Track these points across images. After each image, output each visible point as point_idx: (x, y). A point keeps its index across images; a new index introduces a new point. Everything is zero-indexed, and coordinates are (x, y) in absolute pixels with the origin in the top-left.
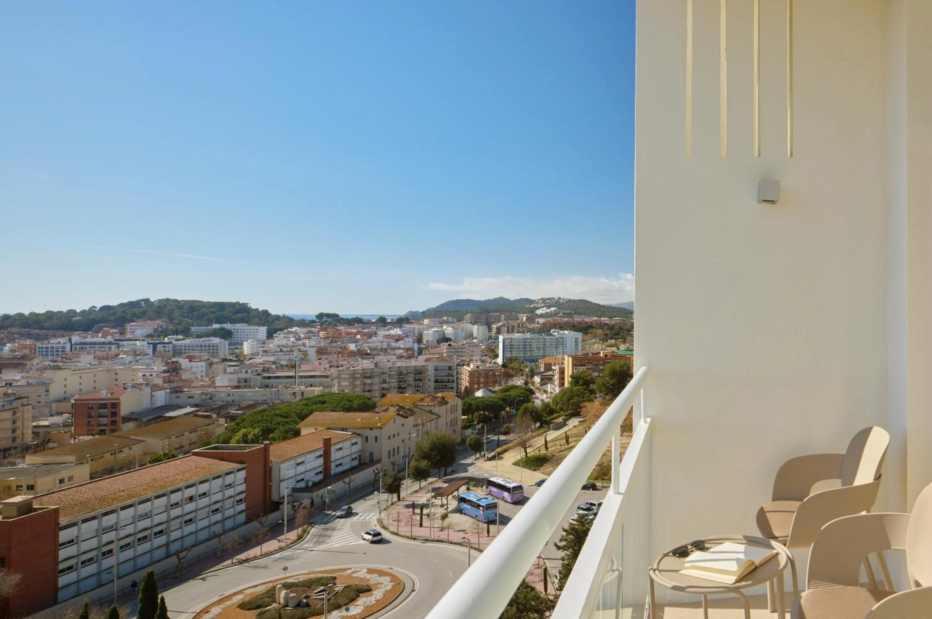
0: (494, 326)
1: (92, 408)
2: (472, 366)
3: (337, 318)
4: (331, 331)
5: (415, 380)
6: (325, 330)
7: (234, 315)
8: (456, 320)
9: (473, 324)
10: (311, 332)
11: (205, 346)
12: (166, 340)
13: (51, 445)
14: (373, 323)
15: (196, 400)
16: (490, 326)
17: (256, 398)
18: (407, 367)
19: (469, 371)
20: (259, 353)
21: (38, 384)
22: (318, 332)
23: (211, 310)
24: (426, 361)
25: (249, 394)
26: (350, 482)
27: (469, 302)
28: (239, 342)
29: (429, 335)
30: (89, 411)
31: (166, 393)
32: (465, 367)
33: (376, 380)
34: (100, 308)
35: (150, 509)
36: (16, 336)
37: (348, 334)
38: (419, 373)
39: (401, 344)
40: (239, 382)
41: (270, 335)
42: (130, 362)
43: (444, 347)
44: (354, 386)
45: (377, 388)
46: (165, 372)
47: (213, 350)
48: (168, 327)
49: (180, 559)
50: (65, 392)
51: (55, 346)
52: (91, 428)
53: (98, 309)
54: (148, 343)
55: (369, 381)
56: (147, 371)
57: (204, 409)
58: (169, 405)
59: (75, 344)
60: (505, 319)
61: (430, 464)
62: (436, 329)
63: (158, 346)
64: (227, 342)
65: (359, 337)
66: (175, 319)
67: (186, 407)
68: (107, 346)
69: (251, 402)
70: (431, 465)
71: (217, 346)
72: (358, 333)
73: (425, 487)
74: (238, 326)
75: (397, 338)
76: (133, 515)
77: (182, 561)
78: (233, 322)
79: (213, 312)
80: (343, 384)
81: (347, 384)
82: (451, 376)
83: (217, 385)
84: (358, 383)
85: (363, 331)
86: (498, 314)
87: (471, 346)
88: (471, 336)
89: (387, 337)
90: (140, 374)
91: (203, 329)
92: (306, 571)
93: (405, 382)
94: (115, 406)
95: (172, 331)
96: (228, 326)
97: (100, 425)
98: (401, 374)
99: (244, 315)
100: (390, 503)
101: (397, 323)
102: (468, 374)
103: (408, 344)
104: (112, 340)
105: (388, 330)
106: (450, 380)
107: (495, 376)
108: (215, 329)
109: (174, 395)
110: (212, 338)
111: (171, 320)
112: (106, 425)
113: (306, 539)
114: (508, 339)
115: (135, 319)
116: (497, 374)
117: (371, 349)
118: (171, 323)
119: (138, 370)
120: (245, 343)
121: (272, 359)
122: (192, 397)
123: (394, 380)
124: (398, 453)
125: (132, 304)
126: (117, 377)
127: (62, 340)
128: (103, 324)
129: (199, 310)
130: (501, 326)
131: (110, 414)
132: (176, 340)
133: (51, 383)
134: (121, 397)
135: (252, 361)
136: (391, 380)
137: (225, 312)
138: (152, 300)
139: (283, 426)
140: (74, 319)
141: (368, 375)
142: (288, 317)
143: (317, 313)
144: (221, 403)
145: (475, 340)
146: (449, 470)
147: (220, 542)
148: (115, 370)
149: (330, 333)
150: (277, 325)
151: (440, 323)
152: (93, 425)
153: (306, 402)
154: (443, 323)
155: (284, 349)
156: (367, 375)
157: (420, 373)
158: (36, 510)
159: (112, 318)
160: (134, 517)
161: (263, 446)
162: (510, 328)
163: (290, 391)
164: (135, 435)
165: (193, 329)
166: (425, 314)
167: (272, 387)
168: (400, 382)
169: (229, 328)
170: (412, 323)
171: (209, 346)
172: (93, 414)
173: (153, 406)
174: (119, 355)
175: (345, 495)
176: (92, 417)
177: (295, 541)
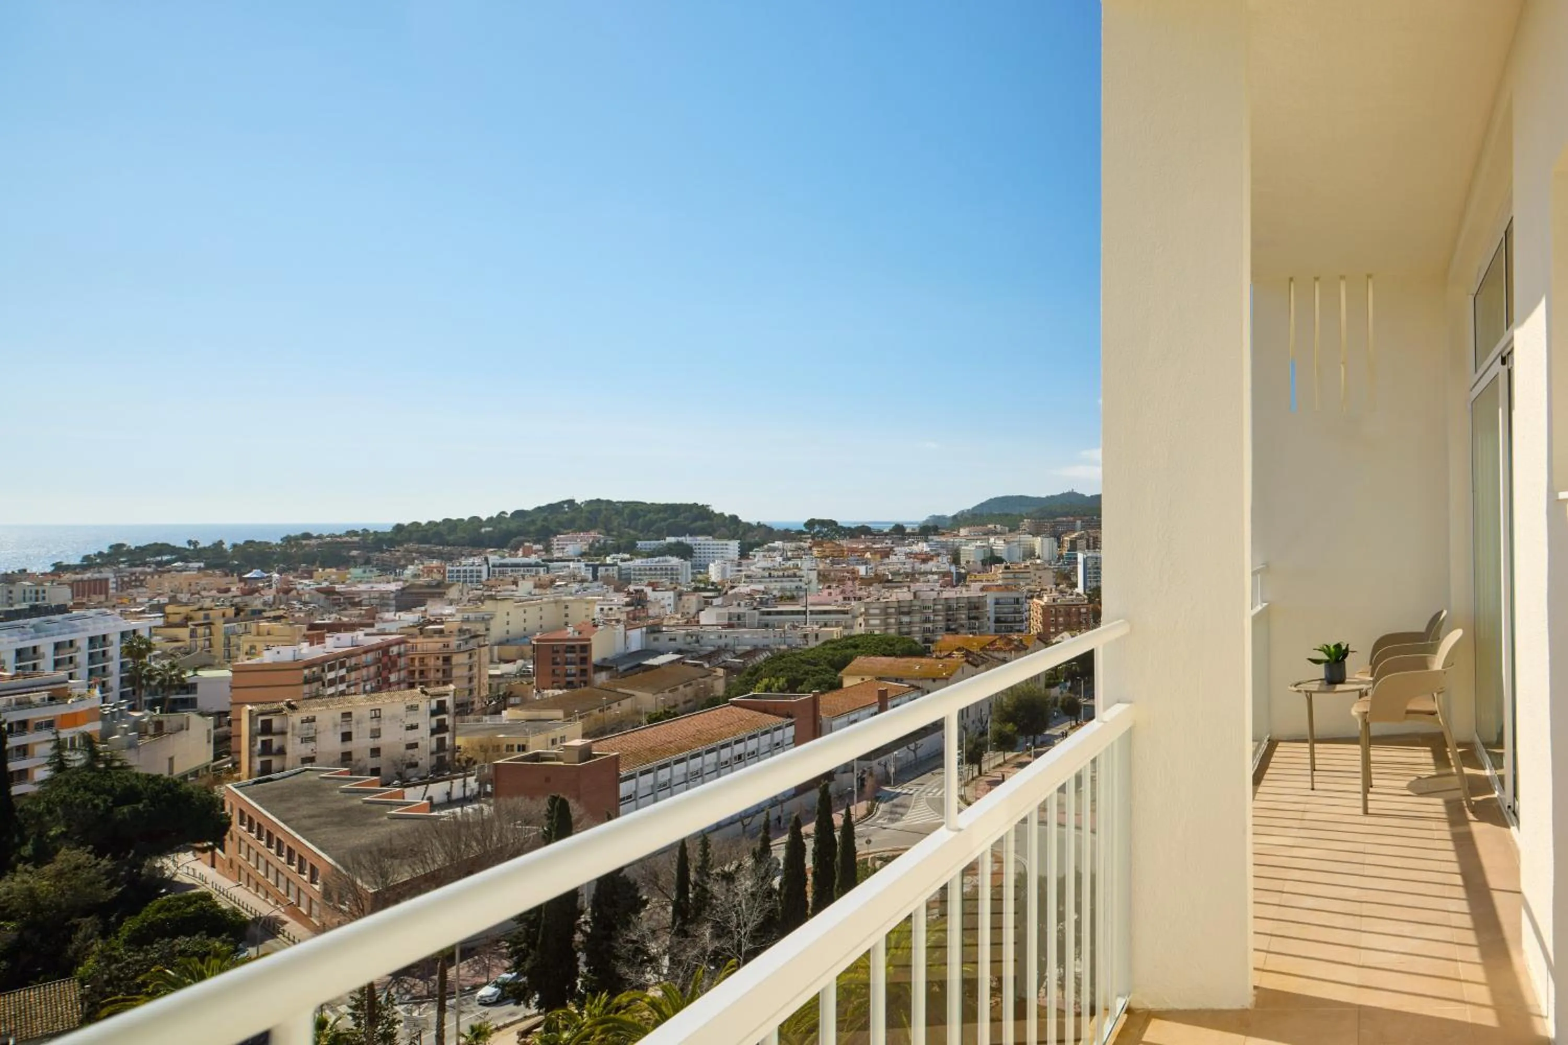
0: (1066, 538)
1: (557, 652)
2: (1045, 599)
3: (834, 527)
4: (828, 547)
5: (969, 618)
6: (819, 544)
7: (692, 523)
8: (1007, 529)
9: (1033, 536)
10: (800, 548)
11: (661, 569)
12: (609, 560)
13: (512, 700)
14: (886, 534)
15: (679, 644)
16: (1059, 539)
17: (755, 642)
18: (957, 598)
19: (1042, 607)
20: (741, 579)
21: (476, 620)
22: (810, 548)
23: (661, 515)
24: (982, 590)
25: (747, 636)
26: (916, 748)
27: (1022, 500)
28: (702, 563)
29: (971, 551)
30: (555, 655)
31: (642, 633)
32: (1035, 600)
33: (917, 618)
34: (512, 514)
35: (700, 766)
36: (414, 555)
37: (853, 551)
38: (975, 607)
39: (931, 566)
40: (730, 619)
41: (744, 554)
42: (577, 591)
43: (997, 571)
44: (887, 625)
45: (917, 629)
46: (628, 605)
47: (672, 573)
48: (606, 541)
49: (745, 826)
50: (508, 632)
51: (469, 568)
52: (556, 679)
53: (509, 516)
54: (586, 565)
55: (905, 619)
56: (605, 603)
57: (690, 655)
58: (645, 650)
59: (494, 566)
60: (1083, 528)
61: (1016, 728)
62: (979, 543)
63: (600, 568)
64: (689, 563)
65: (868, 555)
66: (613, 531)
67: (667, 653)
68: (534, 569)
69: (748, 648)
70: (1018, 730)
71: (677, 569)
72: (867, 549)
73: (1010, 760)
74: (701, 539)
75: (924, 557)
76: (684, 771)
77: (747, 828)
78: (693, 533)
79: (665, 520)
80: (872, 622)
81: (878, 622)
82: (1019, 613)
83: (702, 622)
84: (892, 621)
85: (875, 546)
86: (1071, 519)
87: (1038, 569)
88: (1030, 554)
89: (909, 555)
90: (597, 608)
91: (654, 544)
92: (890, 848)
93: (956, 620)
94: (585, 648)
95: (614, 548)
96: (687, 540)
97: (568, 675)
98: (949, 608)
99: (706, 522)
100: (970, 777)
101: (920, 534)
102: (1040, 611)
103: (942, 566)
104: (539, 561)
105: (910, 545)
106: (1018, 619)
107: (1080, 613)
108: (670, 544)
109: (652, 637)
110: (669, 558)
111: (608, 532)
112: (574, 675)
113: (877, 815)
114: (1092, 557)
115: (562, 530)
116: (1083, 610)
117: (893, 574)
118: (609, 535)
119: (594, 602)
120: (711, 565)
121: (761, 587)
122: (675, 640)
123: (940, 618)
124: (968, 716)
125: (553, 508)
126: (567, 611)
127: (477, 560)
128: (522, 538)
129: (645, 516)
130: (1076, 538)
131: (578, 661)
132: (623, 560)
133: (492, 618)
134: (592, 637)
135: (736, 590)
136: (937, 618)
137: (678, 520)
138: (578, 501)
139: (813, 676)
140: (483, 530)
141: (906, 610)
142: (765, 526)
143: (806, 520)
144: (711, 648)
145: (1038, 561)
146: (1039, 739)
147: (782, 811)
148: (564, 602)
149: (827, 550)
150: (750, 539)
151: (985, 534)
152: (558, 675)
153: (832, 646)
154: (988, 533)
155: (774, 573)
156: (903, 609)
157: (977, 608)
158: (595, 756)
159: (532, 529)
160: (686, 775)
161: (811, 695)
162: (1091, 541)
163: (799, 632)
164: (623, 687)
165: (640, 544)
166: (960, 520)
167: (774, 627)
168: (949, 620)
169: (688, 542)
170: (943, 534)
171: (666, 569)
172: (558, 660)
173: (628, 651)
174: (555, 581)
175: (911, 766)
176: (558, 664)
177: (865, 816)
